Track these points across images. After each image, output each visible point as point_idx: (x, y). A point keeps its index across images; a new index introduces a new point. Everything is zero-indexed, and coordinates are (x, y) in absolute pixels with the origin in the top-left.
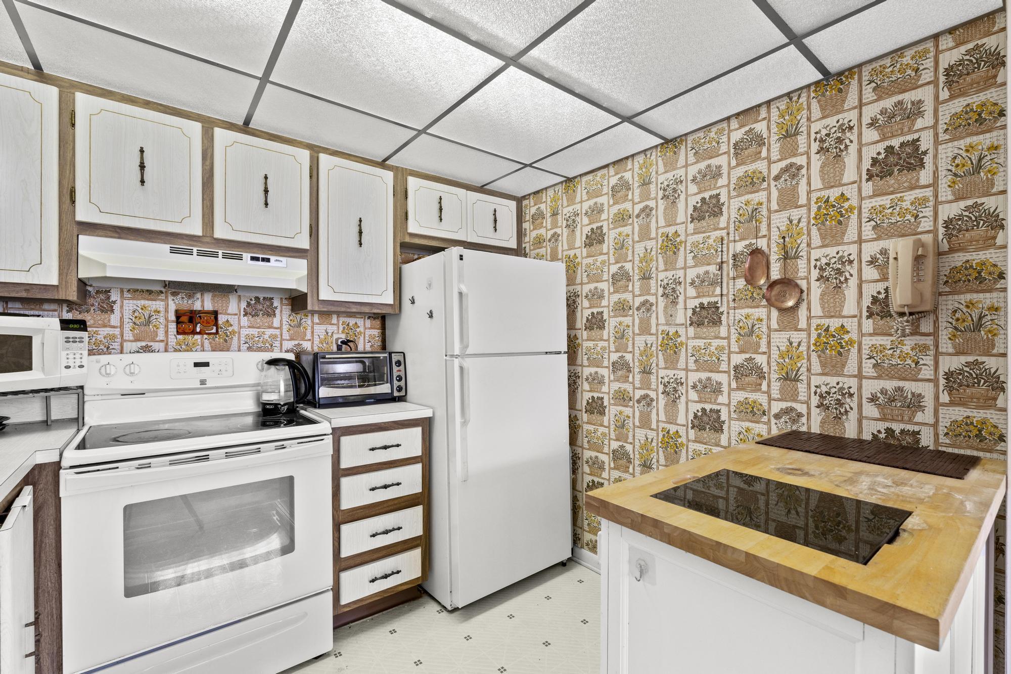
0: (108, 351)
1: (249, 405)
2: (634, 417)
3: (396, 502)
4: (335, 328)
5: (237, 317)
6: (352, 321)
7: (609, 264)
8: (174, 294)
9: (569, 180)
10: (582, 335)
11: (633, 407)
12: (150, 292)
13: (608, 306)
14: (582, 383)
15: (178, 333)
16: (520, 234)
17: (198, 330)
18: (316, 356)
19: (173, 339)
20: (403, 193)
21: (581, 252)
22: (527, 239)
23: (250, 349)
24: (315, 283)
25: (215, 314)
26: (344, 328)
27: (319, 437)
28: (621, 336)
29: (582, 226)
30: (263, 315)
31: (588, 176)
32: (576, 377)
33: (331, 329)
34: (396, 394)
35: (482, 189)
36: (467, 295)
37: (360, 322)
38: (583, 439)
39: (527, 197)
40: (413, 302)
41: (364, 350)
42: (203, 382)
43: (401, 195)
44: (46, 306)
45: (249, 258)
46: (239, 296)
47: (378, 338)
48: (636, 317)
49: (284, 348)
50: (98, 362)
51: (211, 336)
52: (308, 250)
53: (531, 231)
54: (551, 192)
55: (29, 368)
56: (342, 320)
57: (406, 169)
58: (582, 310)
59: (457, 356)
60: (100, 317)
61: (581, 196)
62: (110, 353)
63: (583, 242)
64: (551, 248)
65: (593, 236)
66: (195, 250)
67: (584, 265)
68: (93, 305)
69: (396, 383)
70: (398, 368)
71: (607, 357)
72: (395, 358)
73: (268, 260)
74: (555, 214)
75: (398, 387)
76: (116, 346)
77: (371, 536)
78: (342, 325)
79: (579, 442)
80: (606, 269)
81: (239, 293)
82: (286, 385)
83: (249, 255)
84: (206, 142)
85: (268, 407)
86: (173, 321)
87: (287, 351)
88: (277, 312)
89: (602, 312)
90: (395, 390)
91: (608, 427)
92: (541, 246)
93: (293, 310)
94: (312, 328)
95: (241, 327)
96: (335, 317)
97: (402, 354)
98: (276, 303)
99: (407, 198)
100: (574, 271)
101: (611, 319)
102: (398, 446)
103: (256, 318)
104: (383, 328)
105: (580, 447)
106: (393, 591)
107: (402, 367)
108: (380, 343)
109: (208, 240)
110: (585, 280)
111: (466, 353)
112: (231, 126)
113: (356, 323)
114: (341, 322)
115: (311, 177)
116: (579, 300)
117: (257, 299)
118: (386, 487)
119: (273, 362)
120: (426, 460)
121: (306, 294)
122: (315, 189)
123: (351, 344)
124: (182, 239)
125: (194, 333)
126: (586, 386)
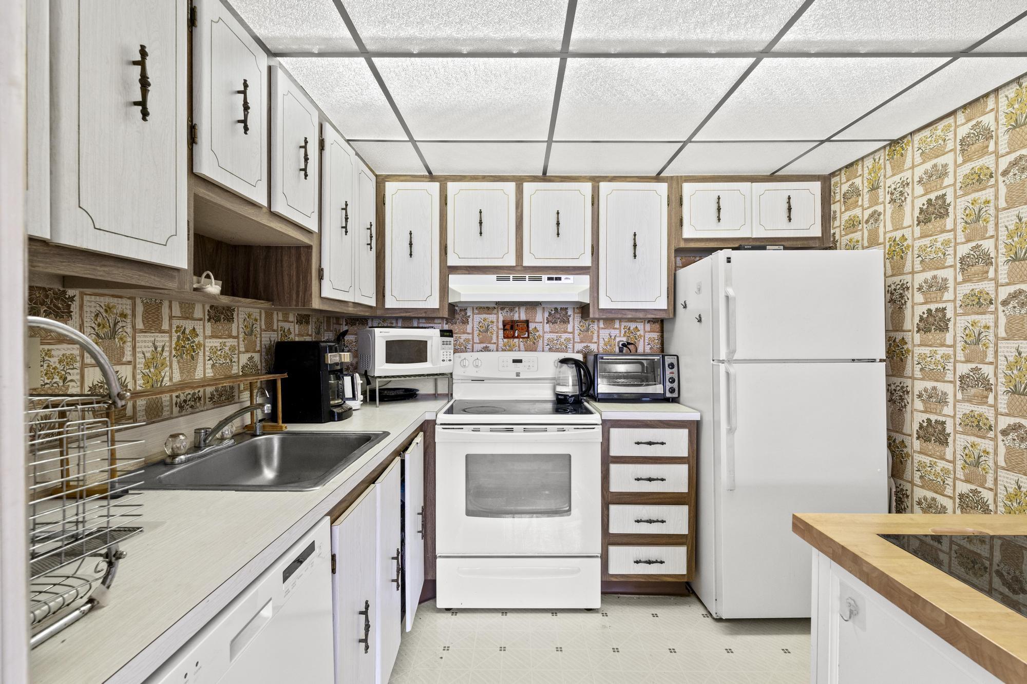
0: (465, 350)
1: (549, 395)
2: (996, 454)
3: (661, 496)
4: (617, 332)
5: (541, 324)
6: (632, 326)
7: (956, 244)
8: (502, 309)
9: (893, 143)
10: (913, 339)
11: (995, 439)
12: (488, 308)
13: (954, 301)
14: (913, 400)
15: (505, 337)
16: (827, 218)
17: (516, 335)
18: (596, 356)
19: (501, 343)
20: (678, 201)
21: (911, 232)
22: (837, 223)
23: (551, 350)
24: (596, 295)
25: (527, 322)
26: (625, 332)
27: (592, 425)
28: (975, 341)
29: (914, 198)
30: (560, 322)
31: (923, 132)
32: (903, 392)
33: (614, 332)
34: (668, 395)
35: (773, 177)
36: (735, 298)
37: (640, 326)
38: (913, 473)
39: (837, 173)
40: (685, 307)
41: (644, 352)
42: (518, 374)
43: (676, 202)
44: (436, 321)
45: (546, 279)
46: (544, 308)
47: (657, 341)
48: (1001, 315)
49: (576, 350)
50: (460, 357)
51: (525, 340)
52: (590, 267)
53: (841, 213)
54: (869, 163)
55: (426, 361)
56: (623, 324)
57: (681, 176)
58: (913, 307)
59: (723, 362)
60: (462, 327)
61: (913, 159)
62: (467, 352)
63: (916, 219)
64: (869, 231)
65: (931, 209)
66: (511, 276)
67: (915, 249)
68: (458, 319)
69: (668, 385)
70: (671, 371)
71: (952, 368)
72: (668, 360)
73: (560, 279)
74: (874, 188)
75: (670, 388)
76: (470, 346)
77: (636, 521)
78: (624, 329)
79: (907, 475)
80: (950, 251)
81: (543, 306)
82: (573, 380)
83: (546, 276)
84: (518, 195)
85: (560, 397)
86: (501, 329)
87: (578, 352)
88: (571, 319)
89: (945, 309)
90: (667, 391)
91: (953, 462)
92: (855, 229)
93: (582, 317)
94: (598, 332)
95: (544, 333)
96: (617, 322)
97: (676, 357)
98: (570, 312)
99: (681, 205)
100: (902, 258)
101: (958, 318)
102: (663, 443)
103: (555, 325)
104: (662, 331)
105: (909, 482)
106: (657, 579)
107: (675, 369)
108: (659, 346)
109: (519, 268)
110: (918, 267)
111: (734, 359)
112: (534, 179)
113: (636, 327)
114: (623, 327)
115: (593, 204)
116: (908, 294)
117: (556, 309)
118: (650, 480)
119: (564, 361)
120: (694, 461)
121: (589, 304)
122: (596, 213)
123: (631, 347)
124: (504, 269)
125: (514, 337)
126: (919, 405)
